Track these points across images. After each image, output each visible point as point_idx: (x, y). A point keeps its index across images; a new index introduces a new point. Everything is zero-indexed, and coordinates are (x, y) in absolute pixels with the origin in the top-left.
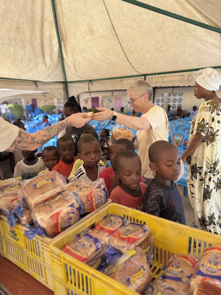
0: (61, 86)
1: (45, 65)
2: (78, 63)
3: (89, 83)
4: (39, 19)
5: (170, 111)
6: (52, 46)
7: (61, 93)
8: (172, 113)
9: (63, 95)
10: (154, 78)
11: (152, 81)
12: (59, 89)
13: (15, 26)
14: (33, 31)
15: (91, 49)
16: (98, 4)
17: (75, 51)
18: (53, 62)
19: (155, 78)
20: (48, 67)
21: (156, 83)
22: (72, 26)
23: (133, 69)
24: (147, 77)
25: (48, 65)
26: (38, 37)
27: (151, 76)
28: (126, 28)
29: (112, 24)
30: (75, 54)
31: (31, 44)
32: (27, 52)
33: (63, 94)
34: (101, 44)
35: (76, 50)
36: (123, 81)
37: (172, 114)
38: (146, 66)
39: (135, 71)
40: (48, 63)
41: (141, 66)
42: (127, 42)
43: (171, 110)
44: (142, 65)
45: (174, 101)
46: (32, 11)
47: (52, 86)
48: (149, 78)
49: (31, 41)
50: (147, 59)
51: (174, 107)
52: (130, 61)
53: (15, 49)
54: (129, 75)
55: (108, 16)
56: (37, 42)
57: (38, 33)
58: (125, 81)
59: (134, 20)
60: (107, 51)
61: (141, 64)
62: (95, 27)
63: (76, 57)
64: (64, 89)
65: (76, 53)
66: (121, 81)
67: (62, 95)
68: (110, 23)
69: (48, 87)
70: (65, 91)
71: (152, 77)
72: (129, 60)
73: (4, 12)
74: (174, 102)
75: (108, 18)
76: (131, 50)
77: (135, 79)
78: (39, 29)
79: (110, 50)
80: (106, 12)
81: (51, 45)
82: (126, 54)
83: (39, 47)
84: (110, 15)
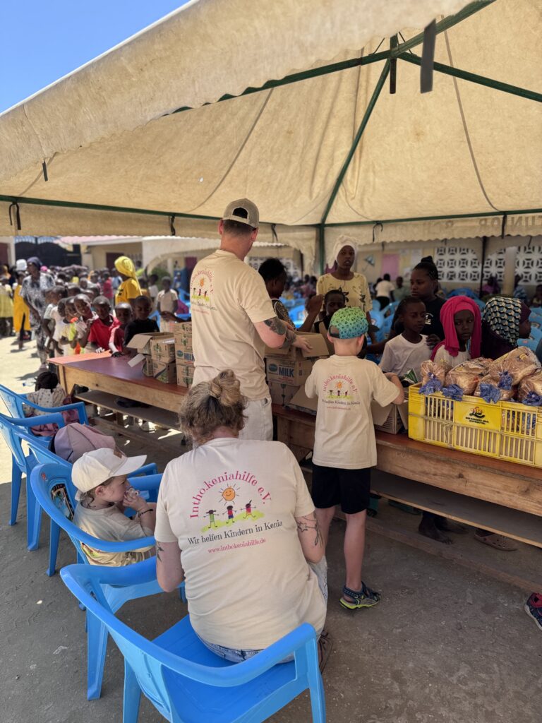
0: (313, 233)
1: (311, 196)
2: (371, 190)
3: (374, 227)
4: (324, 114)
5: (518, 289)
6: (333, 160)
7: (311, 247)
8: (523, 291)
9: (314, 251)
10: (524, 219)
11: (521, 224)
12: (309, 240)
13: (286, 128)
14: (310, 135)
15: (408, 165)
16: (443, 89)
17: (374, 167)
18: (325, 188)
19: (527, 218)
20: (314, 198)
21: (528, 228)
22: (381, 125)
23: (487, 203)
24: (509, 217)
25: (314, 195)
26: (315, 146)
27: (517, 216)
28: (491, 129)
29: (464, 122)
30: (372, 174)
31: (301, 157)
32: (291, 171)
33: (314, 248)
34: (432, 156)
35: (376, 167)
36: (452, 224)
37: (522, 294)
38: (516, 197)
39: (490, 206)
40: (316, 191)
41: (506, 197)
42: (488, 153)
43: (521, 286)
44: (510, 196)
45: (526, 265)
46: (318, 102)
47: (298, 234)
48: (513, 218)
49: (302, 153)
50: (523, 185)
51: (528, 279)
52: (485, 188)
53: (274, 169)
54: (472, 212)
55: (458, 108)
56: (311, 154)
57: (317, 138)
58: (459, 224)
59: (511, 117)
60: (442, 169)
61: (507, 194)
62: (428, 127)
63: (371, 179)
64: (317, 240)
65: (374, 172)
66: (450, 224)
67: (312, 251)
68: (461, 120)
69: (291, 235)
70: (318, 242)
71: (520, 218)
72: (484, 186)
73: (277, 108)
74: (528, 267)
75: (459, 112)
76: (494, 167)
77: (481, 220)
78: (321, 131)
79: (448, 168)
80: (457, 102)
81: (332, 158)
82: (480, 175)
83: (311, 163)
84: (463, 107)
